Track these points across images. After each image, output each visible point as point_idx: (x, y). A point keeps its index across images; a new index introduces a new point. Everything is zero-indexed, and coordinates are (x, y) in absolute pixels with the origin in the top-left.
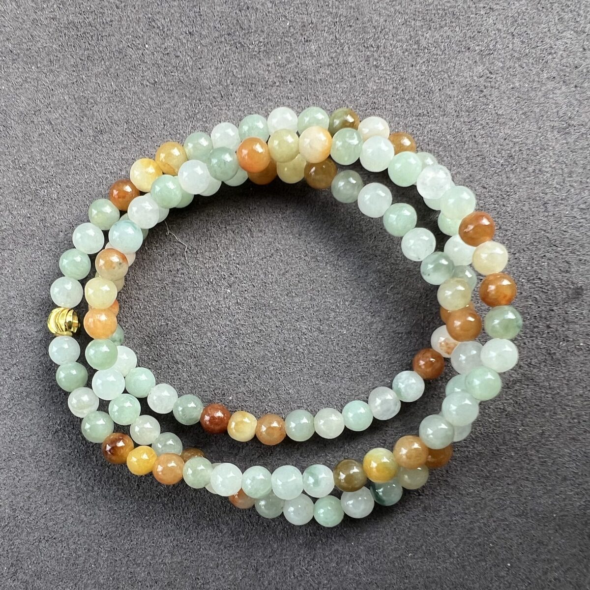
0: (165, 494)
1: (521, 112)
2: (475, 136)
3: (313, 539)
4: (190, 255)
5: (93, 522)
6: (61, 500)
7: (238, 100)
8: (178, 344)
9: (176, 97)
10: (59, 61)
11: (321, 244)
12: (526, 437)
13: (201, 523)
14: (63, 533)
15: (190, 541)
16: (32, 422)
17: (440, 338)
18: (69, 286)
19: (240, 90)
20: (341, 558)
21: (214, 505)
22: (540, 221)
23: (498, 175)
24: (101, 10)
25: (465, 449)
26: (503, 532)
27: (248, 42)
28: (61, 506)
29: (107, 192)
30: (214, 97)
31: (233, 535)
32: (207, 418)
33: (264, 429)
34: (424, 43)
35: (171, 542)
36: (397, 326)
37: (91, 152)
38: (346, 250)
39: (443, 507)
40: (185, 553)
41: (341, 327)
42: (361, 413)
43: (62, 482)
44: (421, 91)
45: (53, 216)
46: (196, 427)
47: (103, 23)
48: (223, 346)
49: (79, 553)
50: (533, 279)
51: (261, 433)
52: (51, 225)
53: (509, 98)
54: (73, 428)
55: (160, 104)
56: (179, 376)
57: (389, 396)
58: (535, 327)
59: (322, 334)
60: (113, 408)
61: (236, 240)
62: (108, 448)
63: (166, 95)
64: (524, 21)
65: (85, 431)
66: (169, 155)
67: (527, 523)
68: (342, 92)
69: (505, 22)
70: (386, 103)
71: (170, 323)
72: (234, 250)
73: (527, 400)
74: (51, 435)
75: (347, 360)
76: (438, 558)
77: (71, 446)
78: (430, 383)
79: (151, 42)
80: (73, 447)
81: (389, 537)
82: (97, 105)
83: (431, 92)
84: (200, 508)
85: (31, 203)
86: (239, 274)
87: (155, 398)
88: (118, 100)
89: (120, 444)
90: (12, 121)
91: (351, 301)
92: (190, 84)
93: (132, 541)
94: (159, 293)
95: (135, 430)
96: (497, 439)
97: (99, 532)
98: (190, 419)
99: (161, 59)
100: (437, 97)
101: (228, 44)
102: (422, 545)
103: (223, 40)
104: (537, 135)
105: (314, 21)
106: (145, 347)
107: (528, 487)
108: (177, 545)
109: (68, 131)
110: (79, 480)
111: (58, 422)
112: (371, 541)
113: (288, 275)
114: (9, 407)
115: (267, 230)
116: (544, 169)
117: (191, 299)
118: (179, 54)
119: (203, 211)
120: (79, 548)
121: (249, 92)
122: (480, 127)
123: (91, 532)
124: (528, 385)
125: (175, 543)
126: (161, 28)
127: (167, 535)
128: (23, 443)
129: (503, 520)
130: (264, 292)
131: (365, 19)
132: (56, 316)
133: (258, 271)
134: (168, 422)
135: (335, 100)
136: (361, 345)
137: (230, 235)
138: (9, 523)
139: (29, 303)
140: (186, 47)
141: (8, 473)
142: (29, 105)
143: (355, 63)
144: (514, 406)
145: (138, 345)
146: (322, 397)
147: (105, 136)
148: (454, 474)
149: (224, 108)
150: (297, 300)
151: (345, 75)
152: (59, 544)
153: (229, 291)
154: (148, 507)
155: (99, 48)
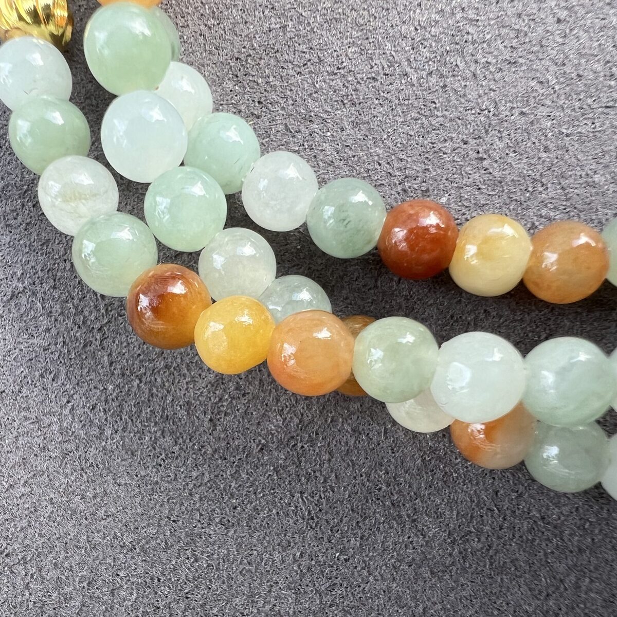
0: (280, 441)
5: (101, 513)
13: (371, 512)
14: (27, 542)
15: (342, 558)
35: (295, 561)
40: (331, 588)
43: (26, 418)
48: (424, 73)
54: (54, 288)
77: (48, 330)
80: (54, 331)
84: (368, 475)
93: (196, 560)
97: (116, 537)
106: (229, 85)
108: (310, 570)
110: (66, 412)
111: (19, 274)
120: (67, 578)
125: (305, 563)
154: (235, 476)
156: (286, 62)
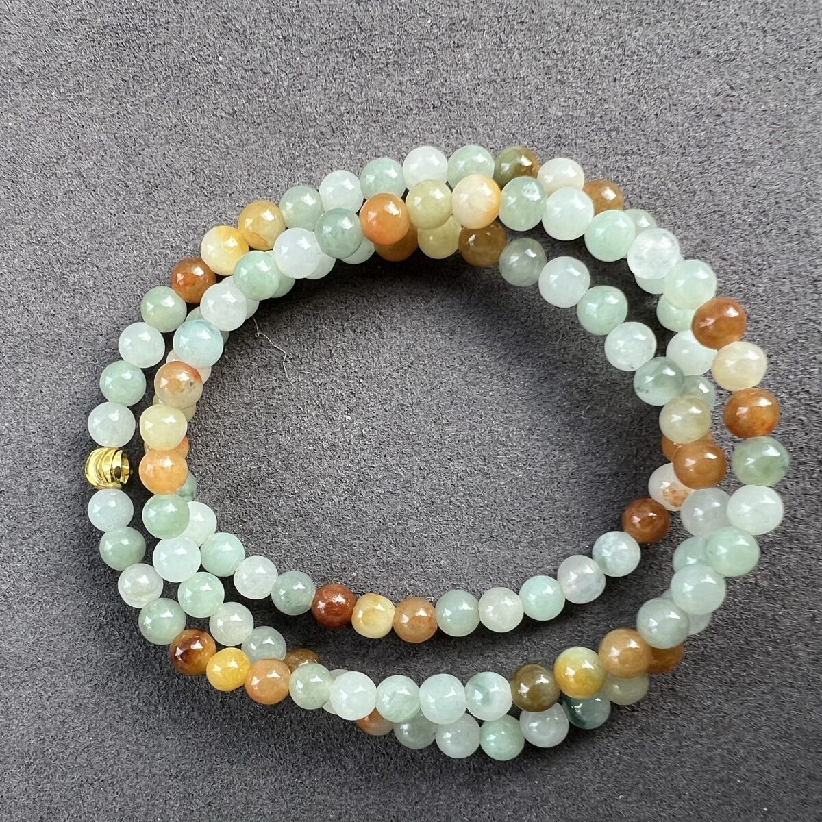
0: (262, 715)
1: (777, 146)
2: (709, 183)
3: (478, 777)
4: (291, 367)
5: (158, 756)
6: (110, 726)
7: (357, 136)
8: (276, 496)
9: (266, 133)
10: (91, 82)
11: (483, 346)
12: (788, 624)
13: (315, 755)
14: (114, 773)
15: (299, 781)
16: (65, 613)
17: (663, 483)
18: (115, 416)
19: (360, 121)
20: (520, 803)
21: (333, 730)
22: (807, 308)
23: (745, 240)
24: (152, 7)
25: (699, 642)
26: (757, 763)
27: (370, 50)
28: (110, 734)
29: (167, 276)
30: (322, 133)
31: (362, 772)
32: (322, 605)
33: (405, 619)
34: (631, 45)
35: (272, 783)
36: (598, 465)
37: (142, 217)
38: (520, 354)
39: (668, 727)
40: (292, 800)
41: (514, 468)
42: (547, 594)
43: (111, 700)
44: (629, 117)
45: (88, 312)
46: (305, 617)
47: (155, 25)
48: (342, 498)
49: (139, 801)
50: (798, 393)
51: (401, 625)
52: (85, 325)
53: (759, 125)
54: (126, 622)
55: (242, 145)
56: (278, 544)
57: (589, 568)
58: (800, 463)
59: (487, 478)
60: (184, 593)
61: (357, 343)
62: (179, 652)
63: (251, 130)
64: (780, 10)
65: (145, 627)
66: (259, 220)
67: (792, 748)
68: (512, 122)
69: (752, 12)
70: (577, 137)
71: (263, 466)
72: (355, 358)
73: (790, 570)
74: (93, 632)
75: (524, 516)
76: (662, 801)
77: (122, 648)
78: (647, 548)
79: (226, 52)
80: (126, 649)
81: (590, 772)
82: (149, 147)
83: (643, 118)
84: (313, 734)
85: (56, 294)
86: (363, 393)
87: (245, 577)
88: (179, 139)
89: (197, 646)
90: (25, 174)
91: (530, 430)
92: (286, 114)
93: (214, 783)
94: (247, 423)
95: (217, 625)
96: (745, 628)
97: (166, 770)
98: (298, 607)
99: (242, 78)
100: (651, 126)
101: (340, 52)
102: (637, 784)
103: (333, 47)
104: (801, 180)
105: (468, 16)
106: (228, 502)
107: (792, 697)
108: (280, 788)
109: (107, 187)
110: (135, 696)
111: (104, 613)
112: (563, 778)
113: (435, 393)
114: (32, 592)
115: (404, 329)
116: (812, 230)
117: (293, 431)
118: (268, 69)
119: (309, 302)
120: (138, 794)
121: (374, 125)
122: (716, 170)
123: (155, 771)
124: (791, 548)
125: (277, 785)
126: (241, 31)
127: (265, 774)
128: (53, 644)
129: (756, 745)
130: (400, 418)
131: (545, 12)
132: (97, 461)
133: (391, 388)
134: (264, 612)
135: (501, 133)
136: (545, 494)
137: (349, 334)
138: (35, 759)
139: (57, 440)
140: (279, 59)
141: (32, 687)
142: (48, 149)
143: (530, 77)
144: (771, 579)
145: (218, 500)
146: (489, 571)
147: (162, 193)
148: (684, 680)
149: (336, 148)
150: (449, 429)
151: (516, 96)
152: (109, 789)
153: (349, 418)
154: (236, 734)
155: (149, 63)
156: (261, 489)
